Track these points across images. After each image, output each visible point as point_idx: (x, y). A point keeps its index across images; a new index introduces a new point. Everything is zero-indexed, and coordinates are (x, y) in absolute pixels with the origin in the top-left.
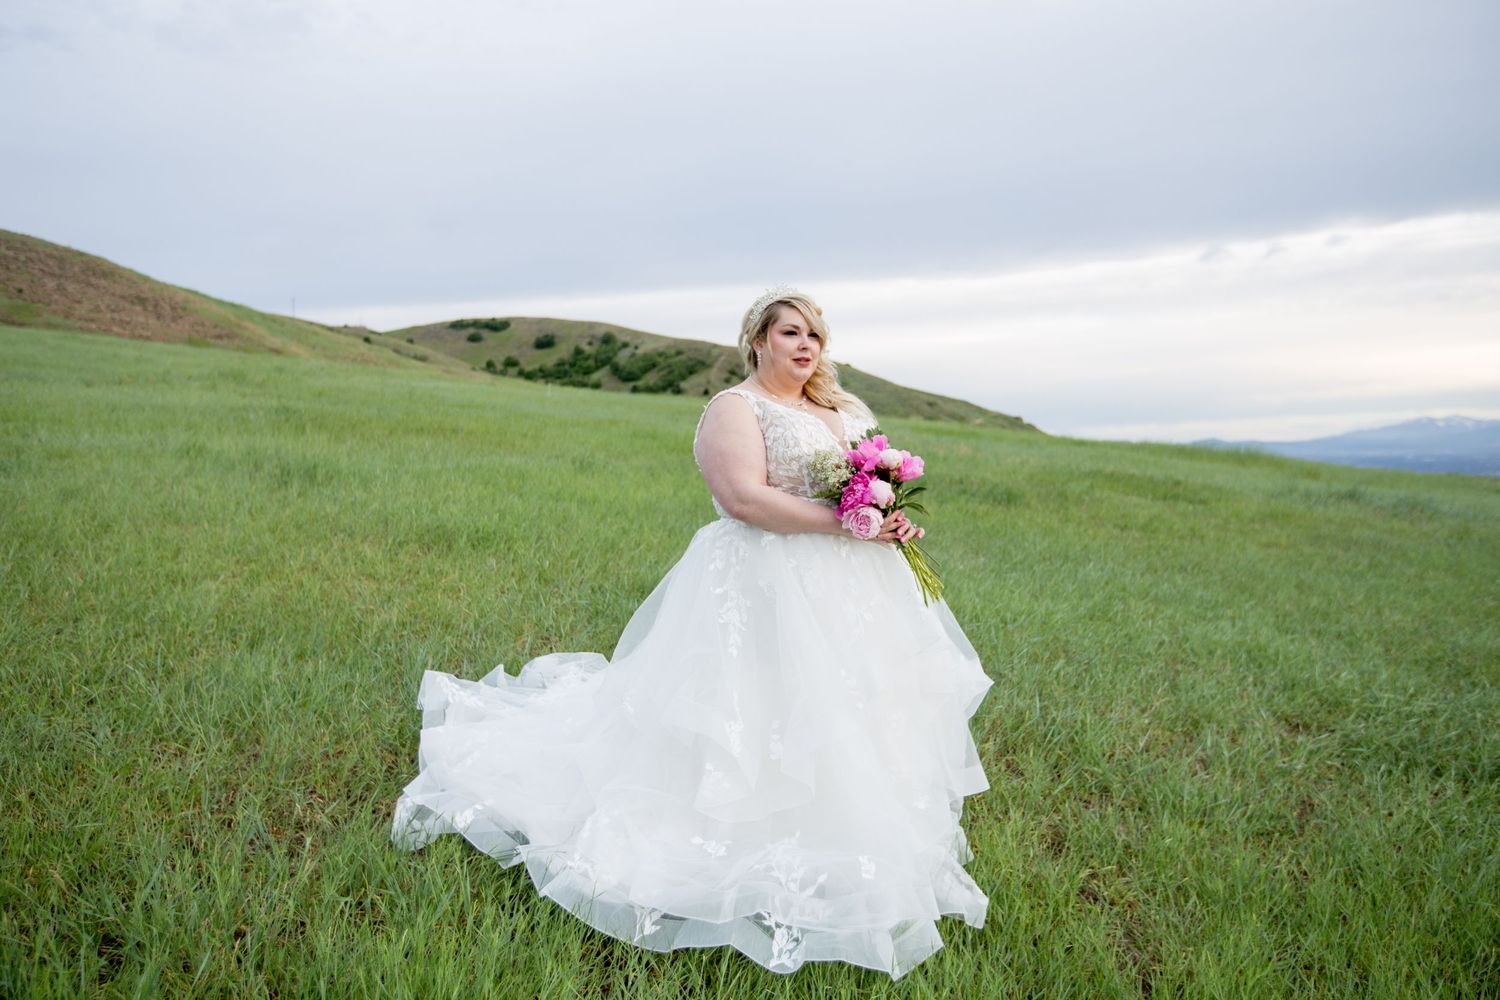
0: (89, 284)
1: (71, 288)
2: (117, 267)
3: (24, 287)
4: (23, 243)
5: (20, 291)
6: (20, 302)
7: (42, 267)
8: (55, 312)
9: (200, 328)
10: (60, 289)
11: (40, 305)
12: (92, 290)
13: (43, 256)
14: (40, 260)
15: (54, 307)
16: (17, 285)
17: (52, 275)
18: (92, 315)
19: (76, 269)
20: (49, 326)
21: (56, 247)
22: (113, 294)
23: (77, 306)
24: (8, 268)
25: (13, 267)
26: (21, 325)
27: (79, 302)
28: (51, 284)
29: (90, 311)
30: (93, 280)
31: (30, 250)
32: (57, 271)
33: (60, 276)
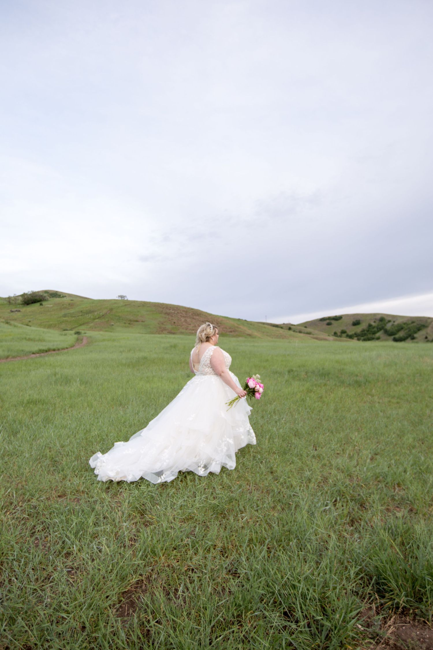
0: (194, 318)
1: (188, 320)
2: (202, 312)
3: (176, 321)
4: (177, 308)
5: (175, 323)
6: (174, 326)
7: (181, 315)
8: (183, 328)
9: (225, 329)
10: (186, 321)
11: (180, 327)
12: (194, 321)
13: (181, 311)
14: (181, 313)
15: (183, 327)
16: (174, 321)
17: (184, 317)
18: (194, 328)
19: (190, 314)
20: (182, 333)
21: (185, 308)
22: (200, 321)
23: (189, 326)
24: (172, 316)
25: (173, 316)
26: (174, 333)
27: (190, 324)
28: (183, 319)
29: (193, 327)
30: (195, 317)
31: (178, 310)
32: (185, 315)
33: (186, 317)
